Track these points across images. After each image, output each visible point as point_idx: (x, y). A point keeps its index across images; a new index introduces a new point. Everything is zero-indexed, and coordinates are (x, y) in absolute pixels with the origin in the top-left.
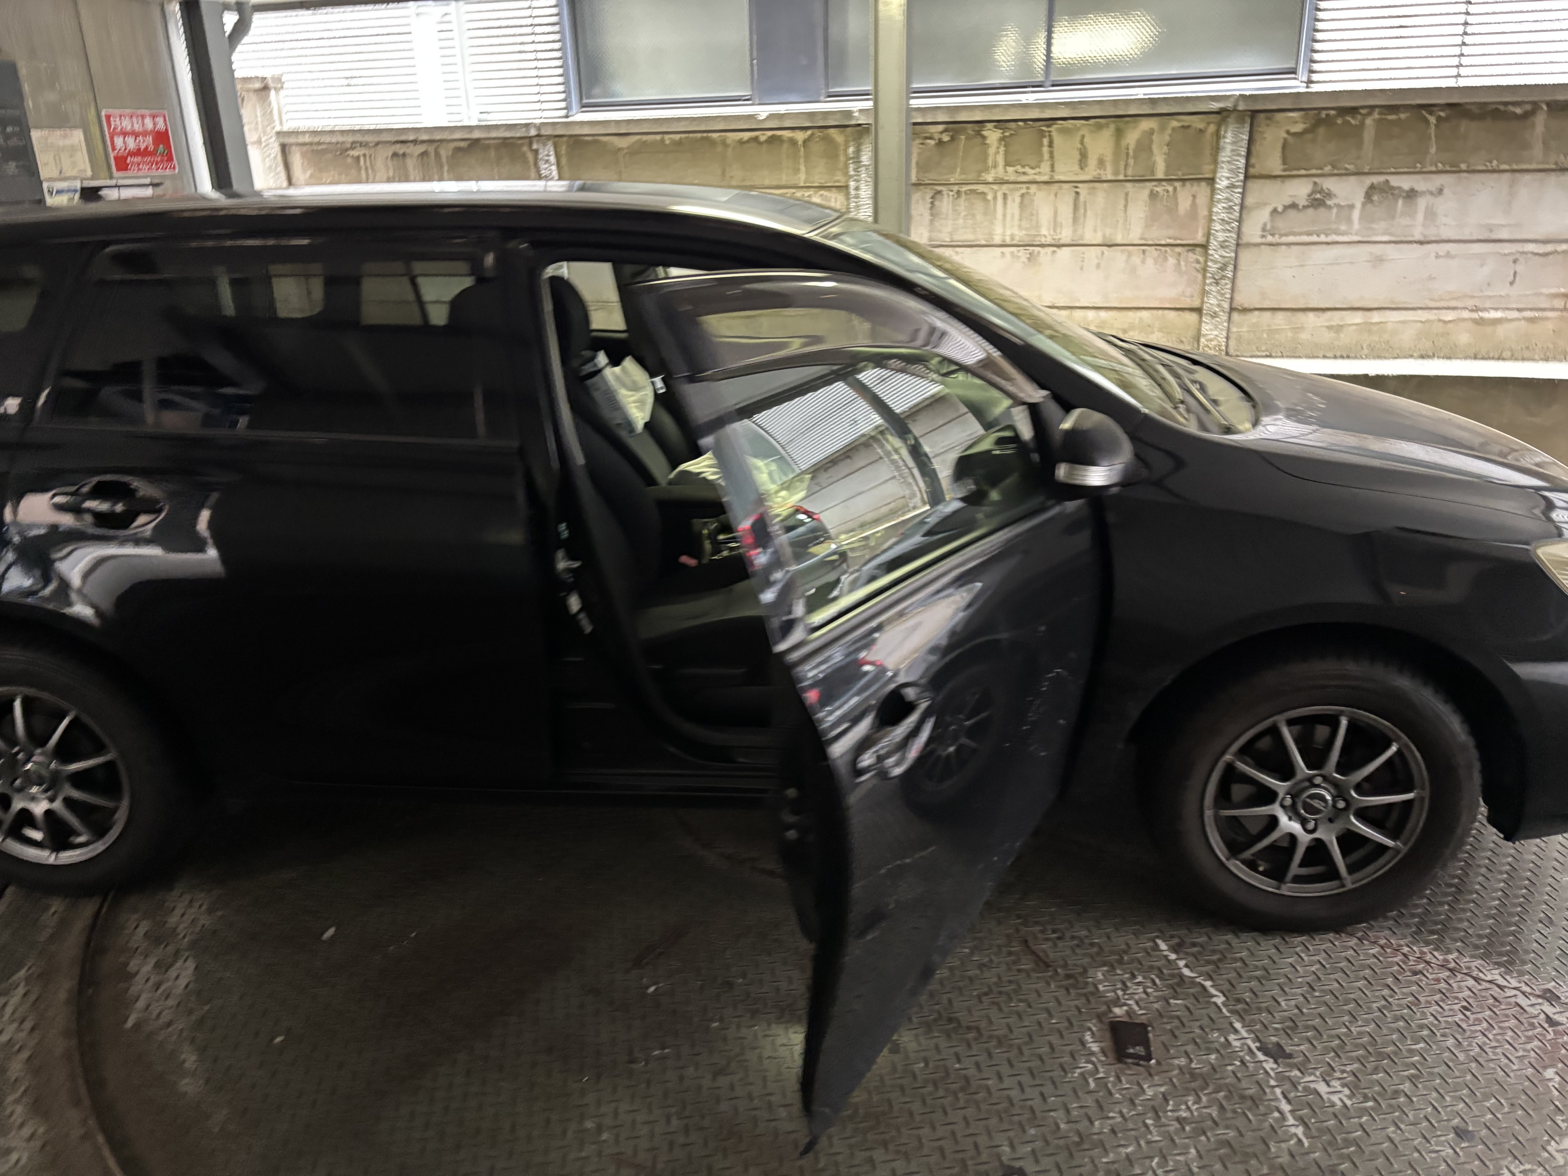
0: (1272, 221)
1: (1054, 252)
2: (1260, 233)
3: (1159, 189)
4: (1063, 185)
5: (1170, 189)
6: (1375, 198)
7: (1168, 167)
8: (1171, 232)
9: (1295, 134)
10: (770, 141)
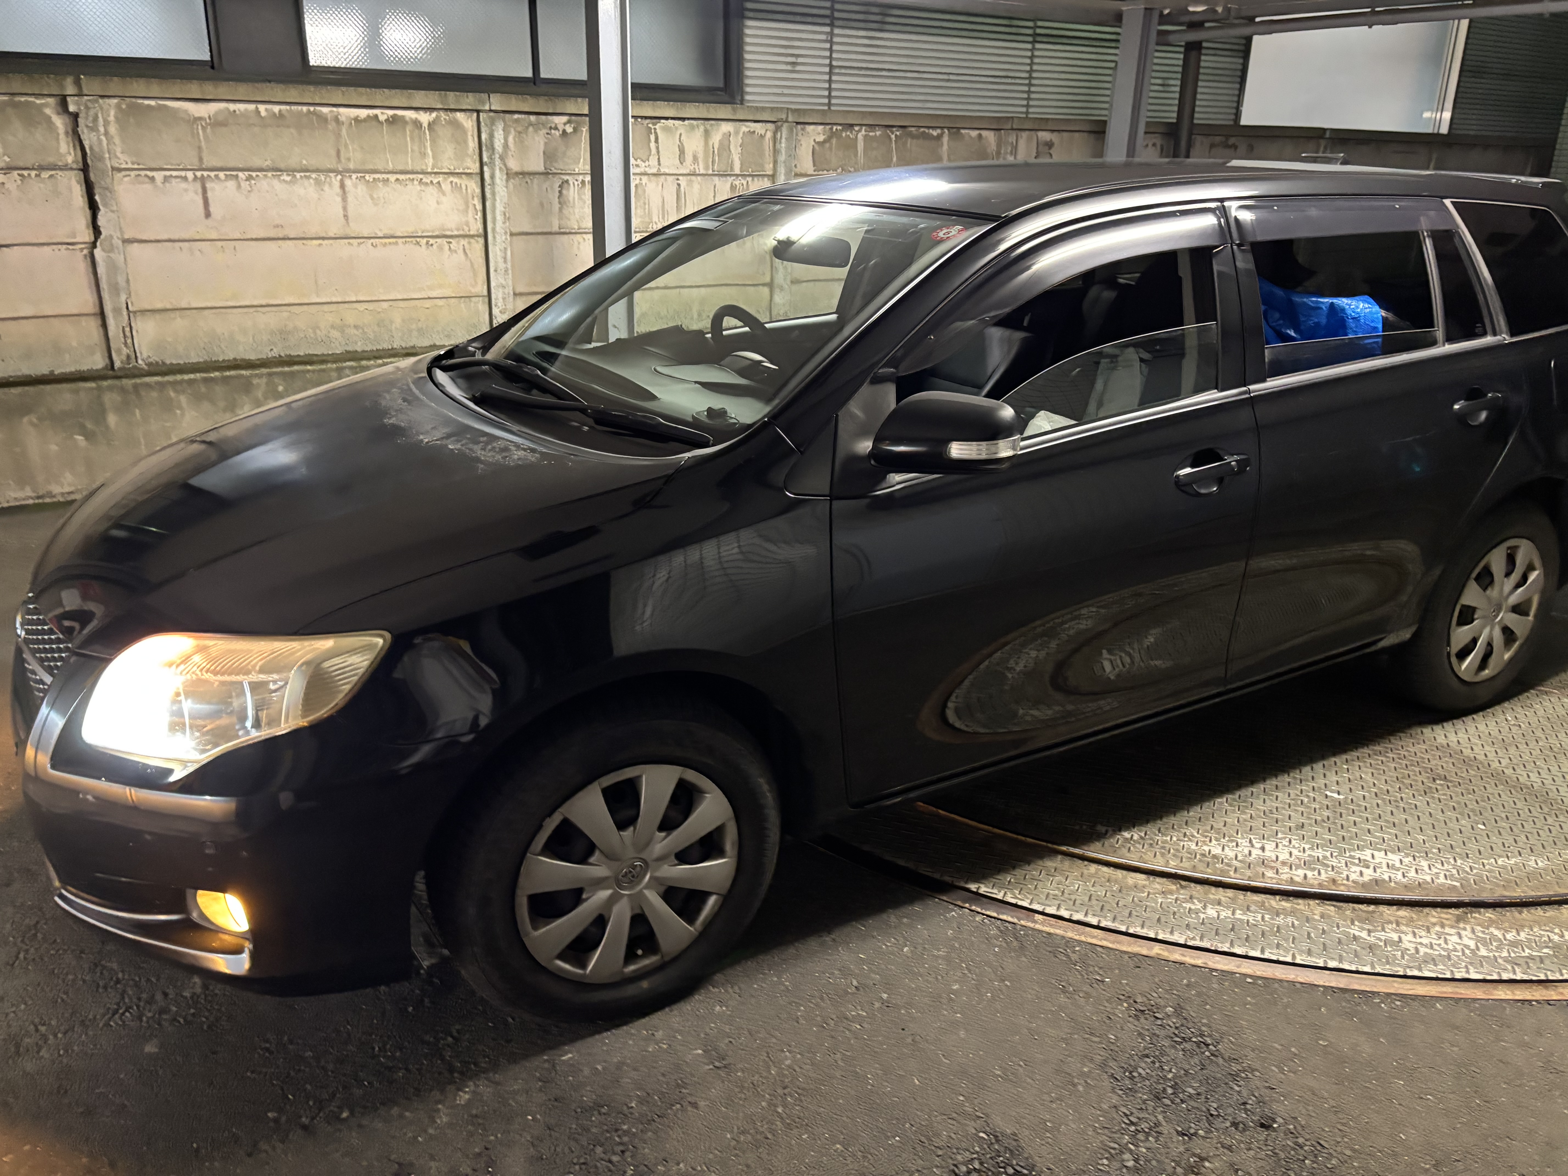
3: (737, 183)
4: (668, 177)
5: (745, 183)
7: (742, 164)
9: (818, 143)
10: (393, 121)
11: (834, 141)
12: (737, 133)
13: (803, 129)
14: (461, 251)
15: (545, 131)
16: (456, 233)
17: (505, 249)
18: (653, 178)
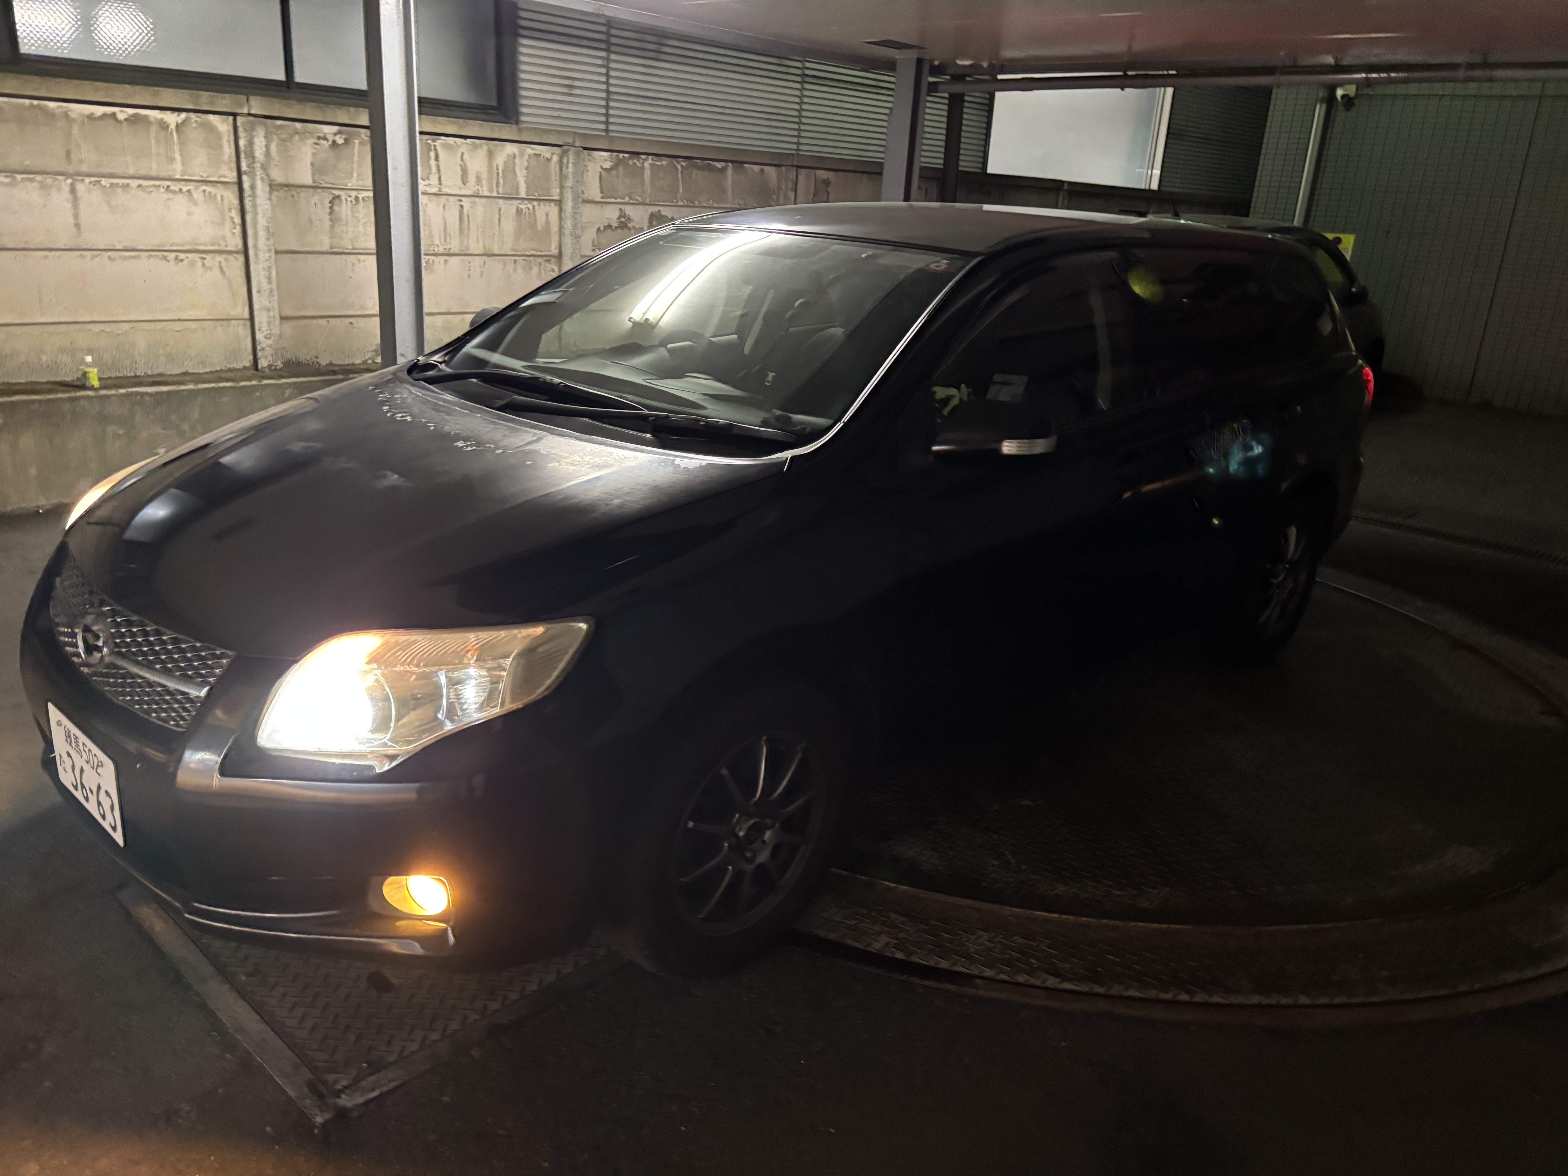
0: (598, 238)
1: (446, 261)
3: (523, 207)
4: (449, 197)
5: (531, 207)
6: (654, 223)
7: (527, 187)
8: (534, 245)
9: (605, 170)
10: (133, 120)
11: (621, 169)
12: (522, 155)
13: (589, 155)
14: (216, 270)
15: (311, 141)
16: (212, 248)
17: (270, 268)
18: (433, 198)
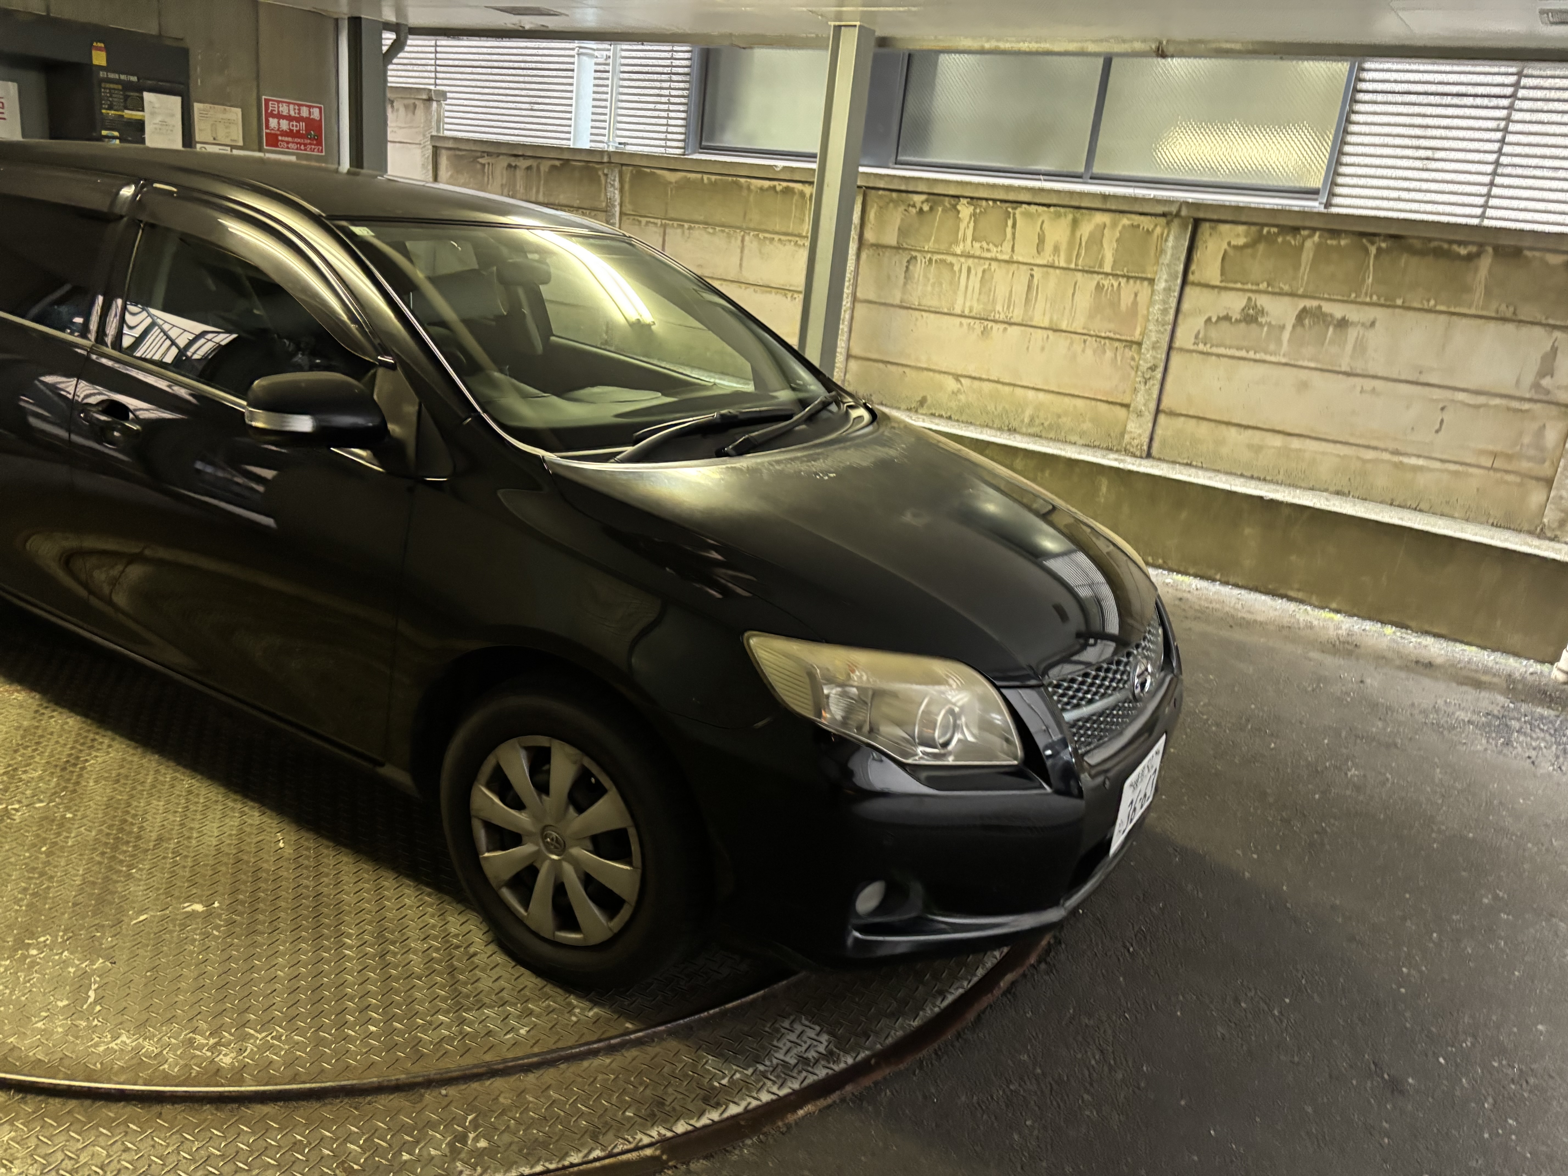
0: (1206, 330)
1: (1005, 329)
2: (1193, 340)
3: (1106, 283)
4: (1021, 266)
5: (1116, 284)
6: (1307, 322)
7: (1114, 262)
8: (1112, 326)
9: (1236, 247)
11: (1261, 247)
12: (1114, 225)
13: (1212, 228)
